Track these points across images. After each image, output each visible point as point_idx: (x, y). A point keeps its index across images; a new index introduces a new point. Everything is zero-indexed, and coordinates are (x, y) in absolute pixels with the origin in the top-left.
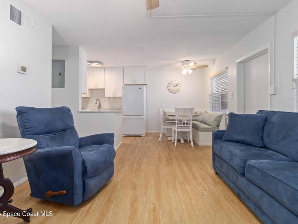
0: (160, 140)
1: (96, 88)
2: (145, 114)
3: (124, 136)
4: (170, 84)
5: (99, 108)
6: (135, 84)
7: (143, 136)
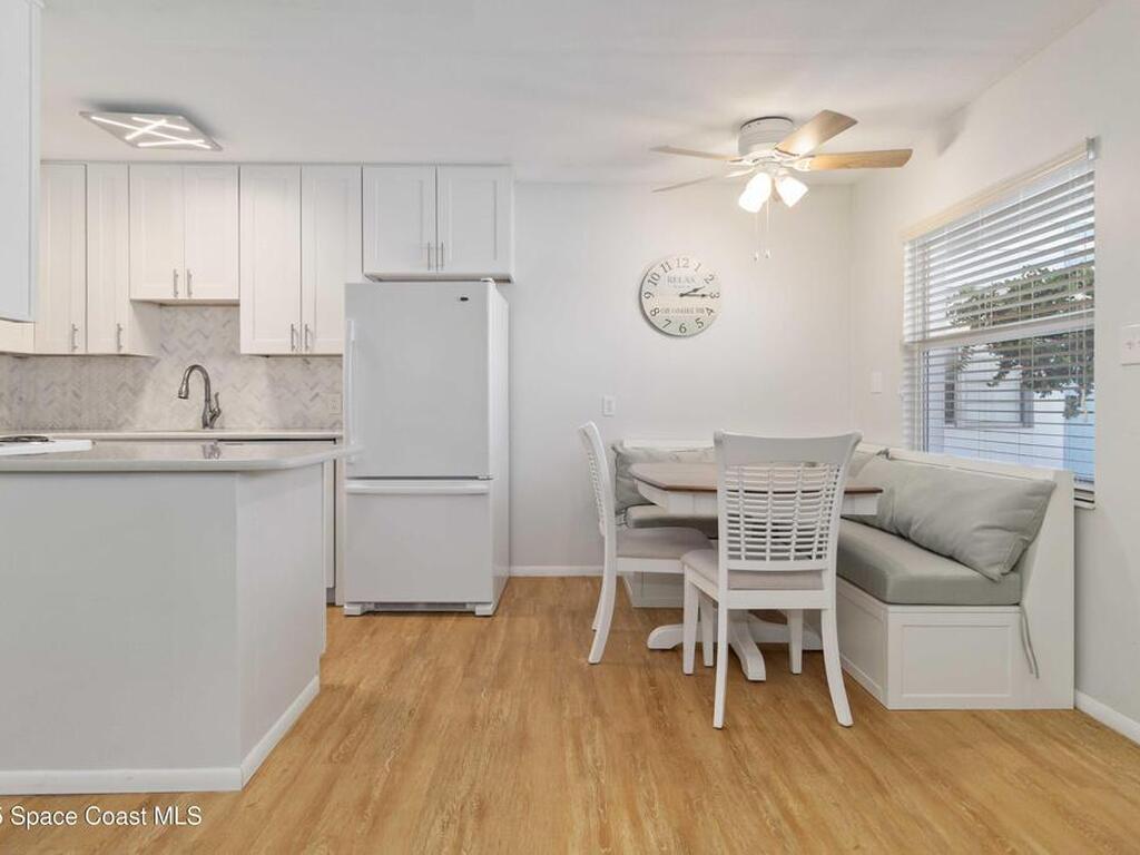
0: (595, 654)
1: (183, 296)
2: (496, 466)
3: (357, 610)
4: (654, 280)
5: (205, 425)
6: (433, 272)
7: (480, 610)
